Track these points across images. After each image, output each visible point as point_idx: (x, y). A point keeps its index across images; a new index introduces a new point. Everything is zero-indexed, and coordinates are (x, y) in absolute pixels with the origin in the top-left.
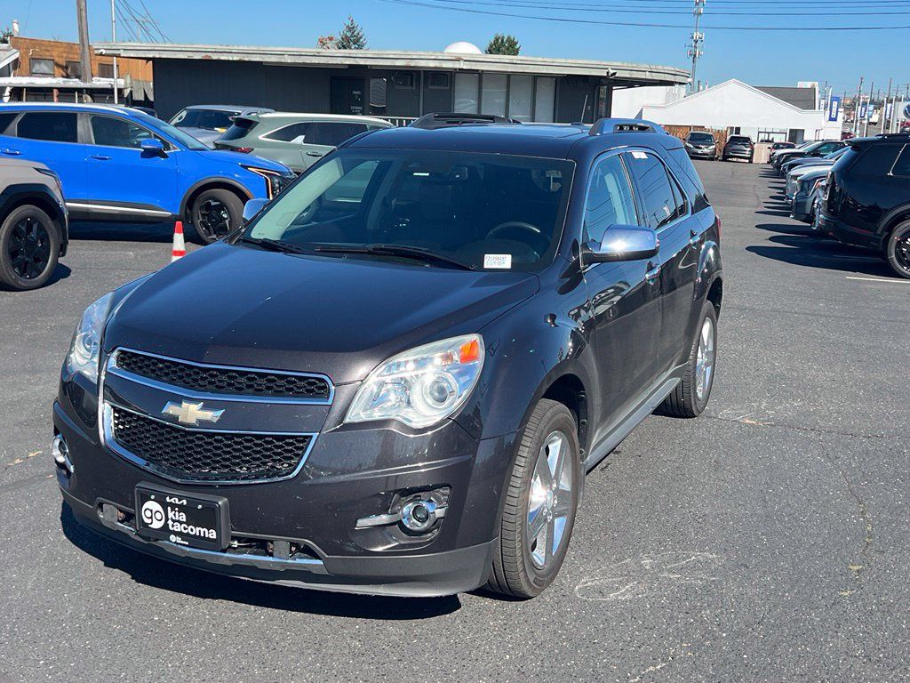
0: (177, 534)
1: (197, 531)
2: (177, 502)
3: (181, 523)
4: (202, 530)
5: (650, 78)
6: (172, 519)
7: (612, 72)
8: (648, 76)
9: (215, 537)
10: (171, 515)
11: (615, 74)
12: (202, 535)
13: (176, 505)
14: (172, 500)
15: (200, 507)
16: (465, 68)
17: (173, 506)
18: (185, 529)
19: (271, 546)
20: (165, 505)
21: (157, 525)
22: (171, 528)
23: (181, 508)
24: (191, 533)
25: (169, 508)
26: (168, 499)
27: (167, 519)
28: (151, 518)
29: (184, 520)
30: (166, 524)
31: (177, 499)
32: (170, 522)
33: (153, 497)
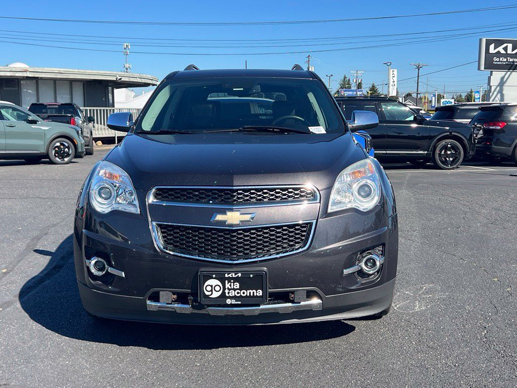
0: (231, 298)
1: (247, 293)
2: (234, 276)
3: (235, 290)
4: (252, 292)
5: (141, 81)
6: (228, 288)
7: (119, 78)
8: (139, 80)
9: (261, 294)
10: (227, 286)
11: (121, 79)
12: (252, 295)
13: (233, 278)
14: (230, 275)
15: (251, 276)
16: (30, 76)
17: (229, 279)
18: (238, 293)
19: (293, 296)
20: (222, 280)
21: (216, 295)
22: (227, 295)
23: (236, 280)
24: (242, 295)
25: (227, 281)
26: (226, 276)
27: (224, 289)
28: (212, 291)
29: (238, 287)
30: (224, 293)
31: (234, 274)
32: (227, 291)
33: (214, 276)
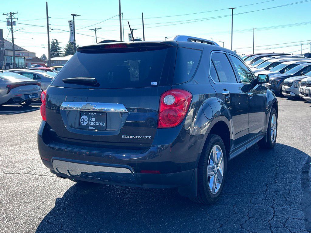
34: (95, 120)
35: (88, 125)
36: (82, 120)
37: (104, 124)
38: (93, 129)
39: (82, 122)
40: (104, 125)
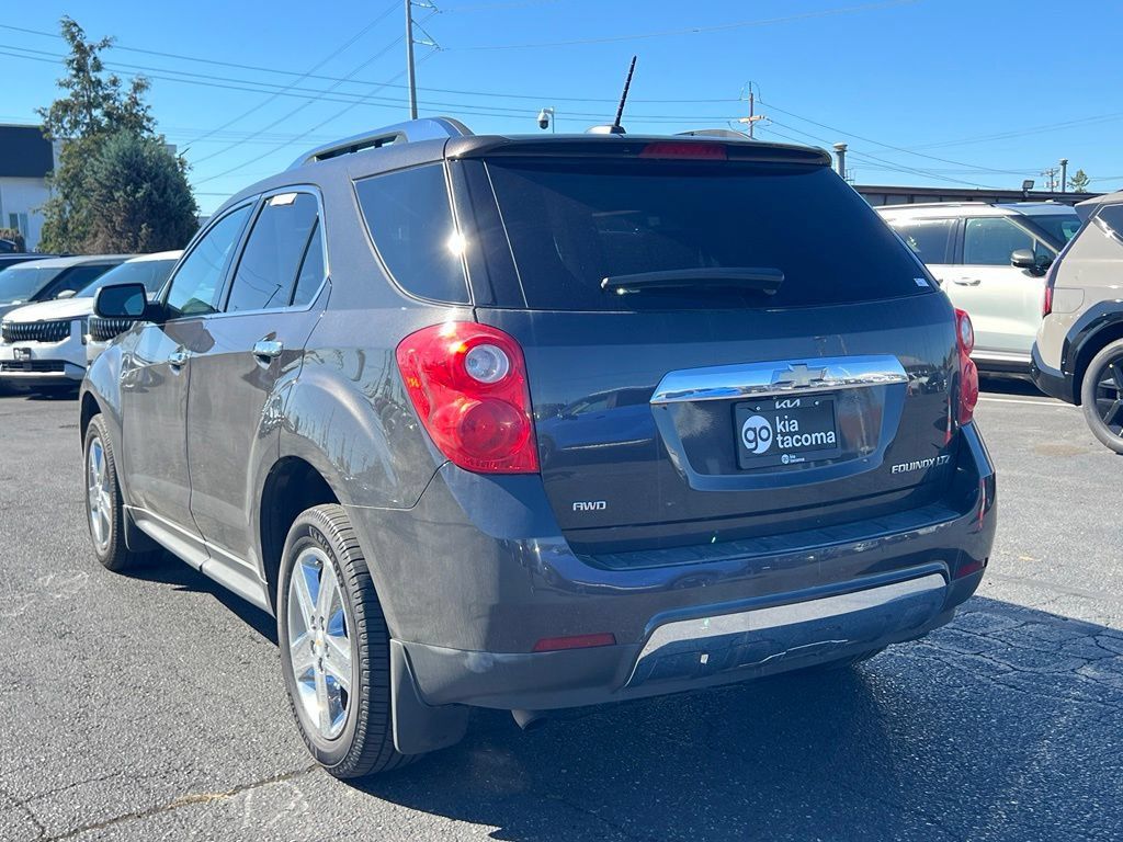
34: (797, 429)
35: (775, 450)
36: (751, 435)
37: (831, 438)
38: (798, 460)
39: (750, 442)
40: (834, 440)
